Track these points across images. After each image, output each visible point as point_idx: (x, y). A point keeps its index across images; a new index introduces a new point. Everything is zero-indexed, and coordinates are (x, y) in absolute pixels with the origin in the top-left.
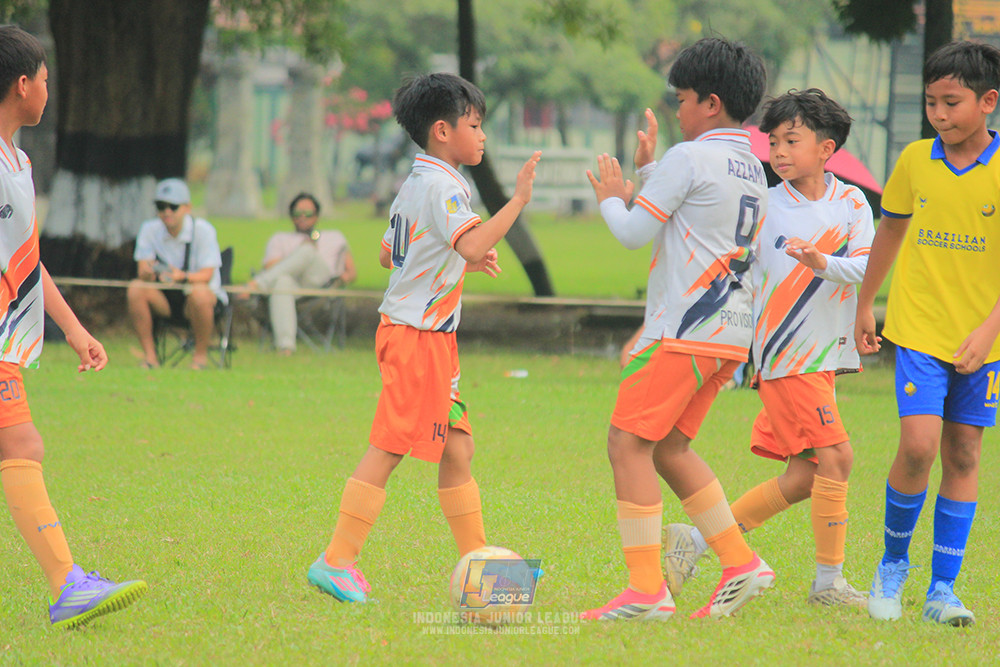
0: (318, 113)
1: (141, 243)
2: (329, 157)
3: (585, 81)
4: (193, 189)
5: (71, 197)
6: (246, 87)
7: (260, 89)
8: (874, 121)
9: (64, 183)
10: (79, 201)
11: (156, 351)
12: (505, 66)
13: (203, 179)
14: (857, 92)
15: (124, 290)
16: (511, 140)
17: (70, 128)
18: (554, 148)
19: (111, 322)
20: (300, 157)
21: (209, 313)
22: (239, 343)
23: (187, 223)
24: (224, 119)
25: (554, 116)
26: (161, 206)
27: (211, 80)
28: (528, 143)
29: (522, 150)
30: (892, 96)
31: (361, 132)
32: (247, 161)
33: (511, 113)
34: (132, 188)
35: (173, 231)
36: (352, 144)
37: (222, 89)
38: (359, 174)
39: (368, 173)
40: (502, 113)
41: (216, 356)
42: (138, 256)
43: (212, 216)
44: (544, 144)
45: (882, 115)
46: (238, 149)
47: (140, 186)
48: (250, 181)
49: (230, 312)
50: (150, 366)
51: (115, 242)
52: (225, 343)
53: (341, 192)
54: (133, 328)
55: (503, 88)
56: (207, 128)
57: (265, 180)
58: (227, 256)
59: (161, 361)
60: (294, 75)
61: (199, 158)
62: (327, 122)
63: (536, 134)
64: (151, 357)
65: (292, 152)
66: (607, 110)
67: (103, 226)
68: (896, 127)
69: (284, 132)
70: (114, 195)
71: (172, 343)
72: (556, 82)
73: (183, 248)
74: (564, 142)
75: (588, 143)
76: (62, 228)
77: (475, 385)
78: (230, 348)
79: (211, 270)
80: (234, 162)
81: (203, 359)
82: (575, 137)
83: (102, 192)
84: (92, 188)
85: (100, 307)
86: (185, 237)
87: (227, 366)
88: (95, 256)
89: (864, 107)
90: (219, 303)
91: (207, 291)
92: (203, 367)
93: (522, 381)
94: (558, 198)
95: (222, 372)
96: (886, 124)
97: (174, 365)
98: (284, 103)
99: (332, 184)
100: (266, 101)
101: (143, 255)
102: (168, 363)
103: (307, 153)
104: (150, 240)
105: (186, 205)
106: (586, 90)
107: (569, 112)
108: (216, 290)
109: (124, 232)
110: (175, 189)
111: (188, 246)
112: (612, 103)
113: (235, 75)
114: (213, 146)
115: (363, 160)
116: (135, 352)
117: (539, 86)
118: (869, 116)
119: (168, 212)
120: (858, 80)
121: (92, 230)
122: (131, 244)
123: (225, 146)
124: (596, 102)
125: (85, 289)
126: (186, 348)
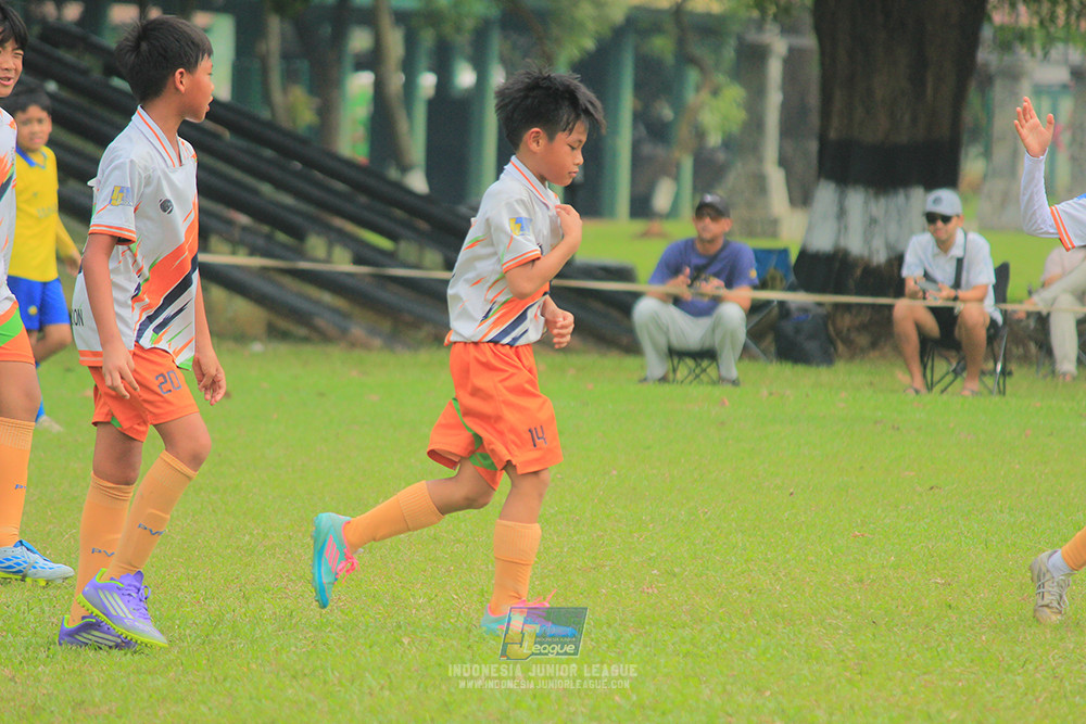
1: (909, 258)
4: (965, 200)
5: (834, 209)
6: (1025, 88)
7: (1040, 90)
9: (826, 193)
10: (842, 213)
11: (924, 375)
13: (976, 189)
15: (890, 307)
17: (833, 135)
19: (874, 345)
21: (982, 335)
22: (1013, 367)
23: (959, 237)
24: (1000, 123)
26: (932, 218)
27: (987, 81)
34: (900, 198)
35: (943, 245)
37: (999, 90)
41: (990, 381)
42: (905, 272)
43: (985, 228)
46: (1016, 155)
47: (907, 197)
49: (1005, 333)
50: (917, 392)
51: (880, 257)
52: (999, 367)
54: (898, 351)
56: (982, 134)
58: (1002, 272)
59: (930, 387)
60: (1077, 74)
61: (972, 166)
64: (919, 382)
65: (1073, 159)
67: (867, 240)
69: (1066, 137)
70: (880, 207)
71: (941, 367)
73: (954, 264)
76: (823, 242)
78: (1005, 373)
79: (986, 287)
80: (1012, 171)
81: (975, 385)
83: (866, 202)
84: (856, 199)
85: (863, 328)
86: (957, 252)
87: (1002, 392)
88: (858, 272)
90: (993, 322)
91: (980, 310)
92: (975, 393)
95: (997, 399)
97: (943, 391)
98: (1066, 105)
100: (1046, 102)
101: (911, 271)
102: (937, 388)
104: (918, 253)
105: (958, 216)
108: (990, 308)
109: (889, 247)
110: (946, 200)
111: (960, 261)
113: (1014, 75)
114: (987, 154)
116: (902, 376)
119: (940, 224)
121: (855, 245)
122: (899, 260)
123: (1001, 153)
125: (848, 307)
126: (956, 373)
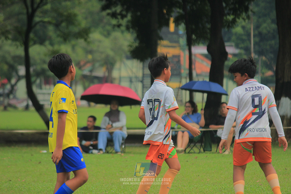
8: (139, 81)
12: (39, 68)
14: (134, 73)
16: (41, 88)
25: (52, 82)
28: (45, 89)
29: (44, 91)
30: (143, 74)
33: (41, 81)
40: (38, 81)
44: (50, 89)
45: (141, 79)
55: (38, 74)
63: (48, 87)
68: (144, 82)
77: (32, 155)
89: (136, 77)
93: (45, 153)
96: (142, 82)
117: (48, 73)
120: (135, 70)
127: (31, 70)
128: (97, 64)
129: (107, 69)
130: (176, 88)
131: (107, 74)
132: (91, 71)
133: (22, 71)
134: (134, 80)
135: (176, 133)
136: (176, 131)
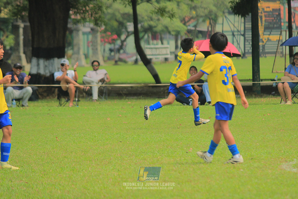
0: (99, 39)
2: (102, 50)
3: (167, 28)
5: (36, 64)
6: (80, 33)
7: (84, 33)
8: (241, 35)
9: (34, 60)
10: (38, 65)
12: (146, 25)
13: (70, 57)
14: (236, 27)
16: (149, 44)
17: (35, 46)
18: (160, 45)
19: (48, 95)
20: (95, 50)
22: (80, 99)
24: (75, 42)
25: (159, 37)
27: (71, 32)
28: (153, 44)
29: (151, 46)
30: (245, 28)
31: (110, 43)
32: (81, 52)
33: (148, 36)
34: (51, 61)
36: (108, 46)
37: (74, 34)
38: (110, 54)
39: (113, 54)
40: (146, 37)
41: (75, 103)
44: (157, 44)
45: (242, 33)
46: (79, 49)
47: (53, 60)
48: (82, 57)
51: (48, 75)
52: (77, 99)
53: (106, 59)
55: (146, 31)
56: (70, 44)
57: (86, 56)
60: (92, 29)
61: (69, 52)
62: (101, 41)
63: (155, 42)
65: (93, 49)
66: (172, 35)
67: (45, 71)
68: (246, 36)
69: (90, 44)
70: (47, 63)
71: (63, 100)
72: (159, 28)
74: (162, 43)
75: (168, 43)
76: (34, 72)
78: (78, 101)
80: (78, 53)
81: (72, 104)
82: (165, 42)
83: (44, 62)
84: (41, 61)
85: (45, 91)
87: (78, 105)
88: (43, 78)
89: (238, 31)
94: (161, 58)
95: (77, 107)
96: (244, 35)
97: (64, 106)
98: (90, 37)
99: (103, 57)
100: (86, 36)
102: (62, 106)
103: (97, 49)
106: (167, 30)
107: (163, 36)
109: (50, 72)
112: (173, 33)
113: (78, 30)
114: (73, 49)
115: (111, 50)
117: (155, 29)
118: (239, 33)
120: (236, 25)
121: (42, 72)
123: (76, 49)
124: (169, 33)
126: (67, 101)
127: (139, 26)
128: (201, 20)
129: (210, 23)
130: (277, 40)
131: (210, 29)
132: (195, 26)
133: (131, 27)
134: (235, 33)
135: (277, 84)
136: (276, 83)
